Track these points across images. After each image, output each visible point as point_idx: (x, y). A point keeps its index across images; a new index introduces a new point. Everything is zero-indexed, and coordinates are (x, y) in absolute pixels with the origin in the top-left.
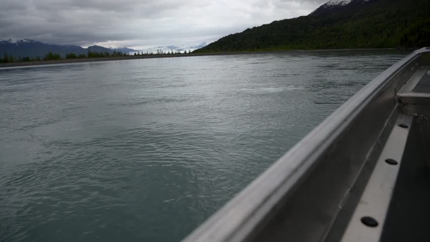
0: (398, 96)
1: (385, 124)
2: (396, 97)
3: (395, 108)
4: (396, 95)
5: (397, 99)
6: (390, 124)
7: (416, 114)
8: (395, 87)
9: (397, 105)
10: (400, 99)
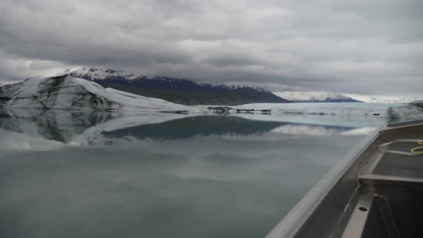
0: (359, 178)
1: (345, 210)
2: (357, 179)
3: (356, 190)
4: (357, 176)
5: (358, 181)
6: (350, 209)
7: (376, 195)
8: (356, 169)
9: (359, 185)
10: (361, 181)
